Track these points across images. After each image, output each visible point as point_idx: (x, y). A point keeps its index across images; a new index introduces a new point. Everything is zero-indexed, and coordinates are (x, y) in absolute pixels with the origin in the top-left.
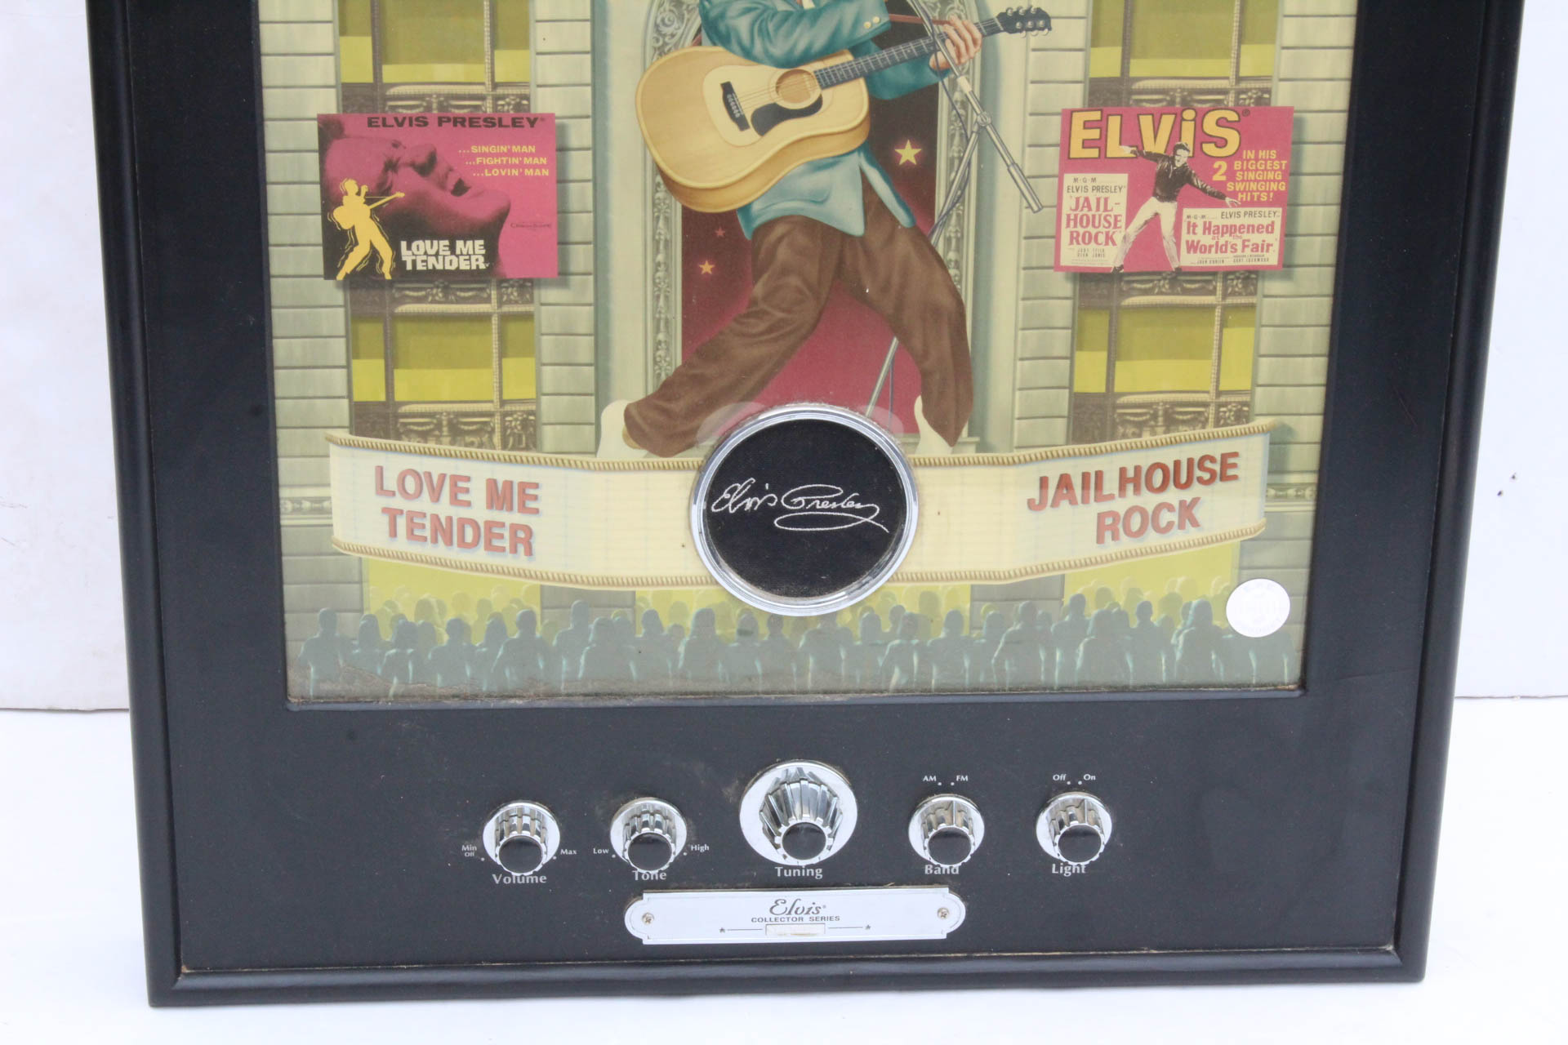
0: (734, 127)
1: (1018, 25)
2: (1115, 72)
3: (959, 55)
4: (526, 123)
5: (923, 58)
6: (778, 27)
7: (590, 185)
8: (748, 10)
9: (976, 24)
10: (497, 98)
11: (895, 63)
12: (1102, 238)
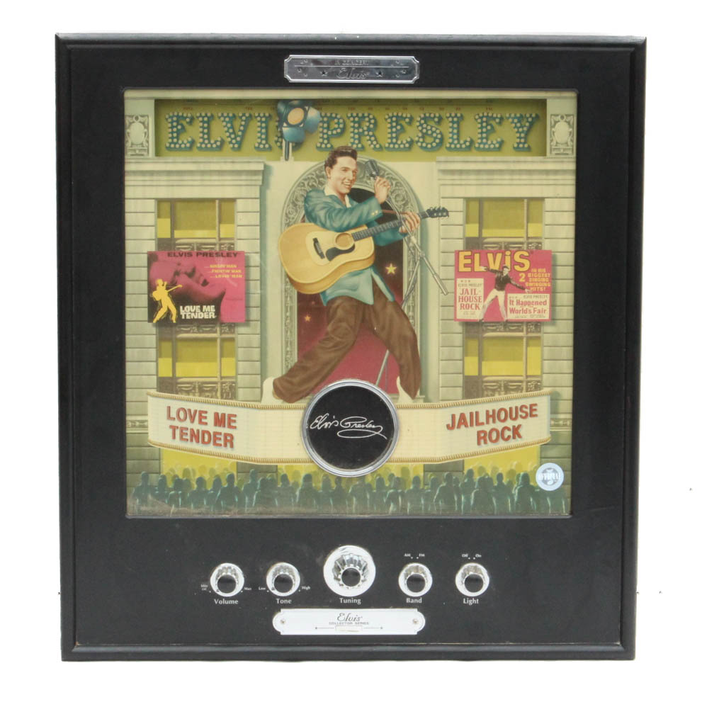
0: (318, 257)
1: (435, 214)
2: (476, 235)
3: (411, 227)
4: (232, 255)
5: (396, 229)
6: (336, 215)
7: (259, 282)
8: (323, 208)
9: (418, 214)
10: (221, 244)
11: (385, 230)
12: (474, 306)
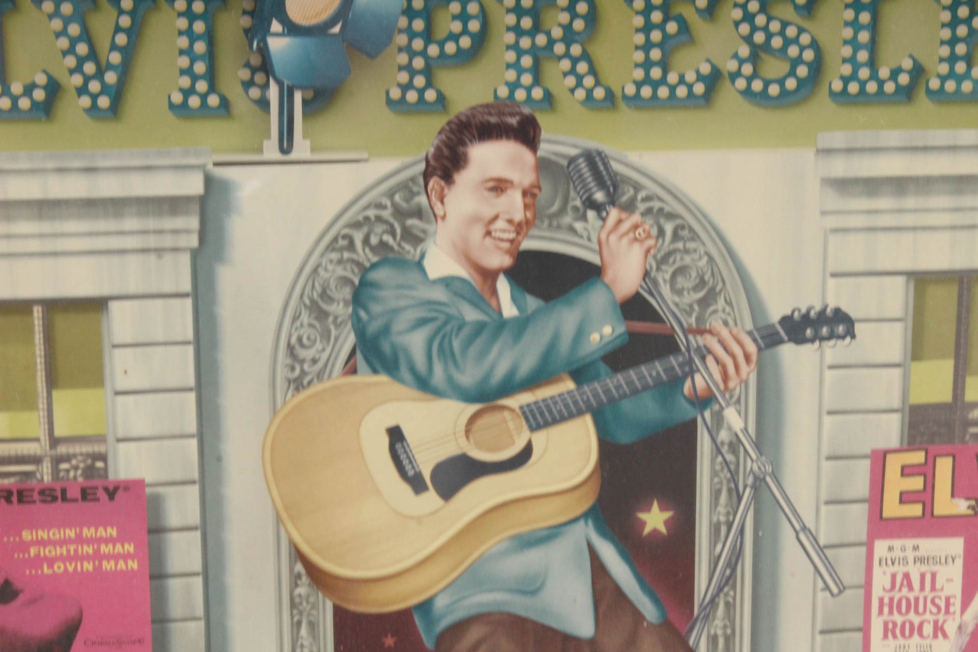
0: (405, 489)
1: (809, 332)
2: (945, 395)
3: (725, 377)
4: (102, 494)
5: (675, 382)
6: (469, 342)
7: (198, 582)
8: (422, 322)
9: (750, 333)
10: (57, 460)
11: (635, 392)
12: (928, 629)
